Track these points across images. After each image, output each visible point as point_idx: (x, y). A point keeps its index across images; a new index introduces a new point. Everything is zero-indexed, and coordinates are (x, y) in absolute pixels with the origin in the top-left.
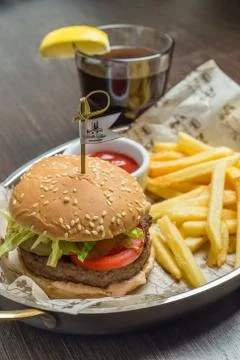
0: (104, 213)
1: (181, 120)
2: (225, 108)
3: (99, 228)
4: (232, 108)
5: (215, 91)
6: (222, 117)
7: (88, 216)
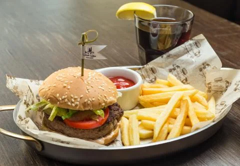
0: (82, 96)
1: (176, 68)
2: (203, 64)
3: (76, 103)
4: (208, 65)
5: (201, 53)
6: (201, 70)
7: (72, 96)
